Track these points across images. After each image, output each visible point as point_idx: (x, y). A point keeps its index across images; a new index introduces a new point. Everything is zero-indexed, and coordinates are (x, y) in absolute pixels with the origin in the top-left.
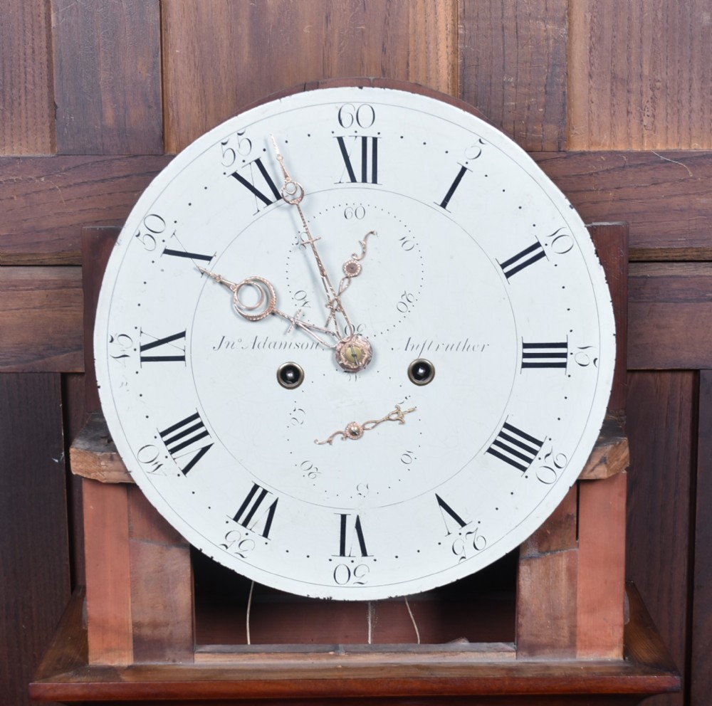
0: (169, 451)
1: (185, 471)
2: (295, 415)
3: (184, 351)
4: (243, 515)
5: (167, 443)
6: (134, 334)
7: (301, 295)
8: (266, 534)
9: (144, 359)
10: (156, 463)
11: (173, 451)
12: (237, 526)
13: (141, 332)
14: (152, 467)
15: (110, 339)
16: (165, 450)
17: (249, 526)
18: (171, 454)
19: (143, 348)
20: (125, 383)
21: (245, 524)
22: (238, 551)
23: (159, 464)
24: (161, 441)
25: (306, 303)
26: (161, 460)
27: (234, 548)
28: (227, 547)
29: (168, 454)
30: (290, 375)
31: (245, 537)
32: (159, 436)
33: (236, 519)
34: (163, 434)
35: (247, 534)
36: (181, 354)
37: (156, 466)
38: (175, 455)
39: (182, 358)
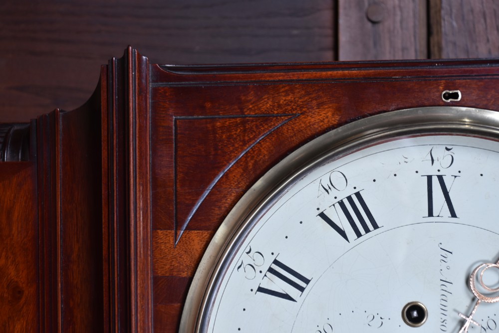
0: (342, 200)
1: (323, 215)
2: (377, 318)
3: (438, 216)
4: (279, 269)
5: (350, 199)
6: (454, 170)
7: (492, 325)
8: (261, 290)
9: (430, 178)
10: (330, 188)
11: (341, 204)
12: (268, 262)
13: (455, 177)
14: (326, 183)
15: (449, 147)
16: (342, 196)
17: (269, 274)
18: (338, 202)
19: (440, 178)
20: (406, 160)
21: (271, 270)
22: (245, 263)
23: (329, 191)
24: (351, 192)
25: (485, 330)
26: (333, 192)
27: (247, 260)
28: (248, 253)
29: (339, 199)
30: (415, 314)
31: (258, 269)
32: (356, 191)
33: (276, 262)
34: (358, 195)
35: (261, 272)
36: (435, 213)
37: (327, 188)
38: (338, 206)
39: (431, 214)
